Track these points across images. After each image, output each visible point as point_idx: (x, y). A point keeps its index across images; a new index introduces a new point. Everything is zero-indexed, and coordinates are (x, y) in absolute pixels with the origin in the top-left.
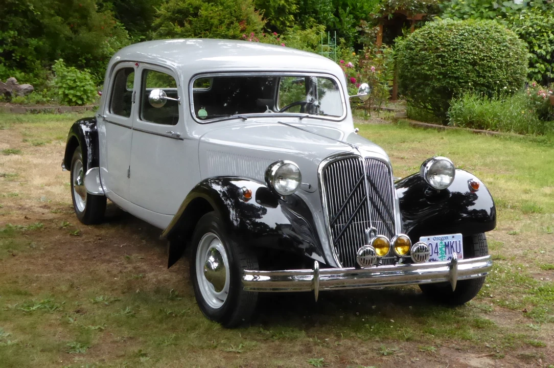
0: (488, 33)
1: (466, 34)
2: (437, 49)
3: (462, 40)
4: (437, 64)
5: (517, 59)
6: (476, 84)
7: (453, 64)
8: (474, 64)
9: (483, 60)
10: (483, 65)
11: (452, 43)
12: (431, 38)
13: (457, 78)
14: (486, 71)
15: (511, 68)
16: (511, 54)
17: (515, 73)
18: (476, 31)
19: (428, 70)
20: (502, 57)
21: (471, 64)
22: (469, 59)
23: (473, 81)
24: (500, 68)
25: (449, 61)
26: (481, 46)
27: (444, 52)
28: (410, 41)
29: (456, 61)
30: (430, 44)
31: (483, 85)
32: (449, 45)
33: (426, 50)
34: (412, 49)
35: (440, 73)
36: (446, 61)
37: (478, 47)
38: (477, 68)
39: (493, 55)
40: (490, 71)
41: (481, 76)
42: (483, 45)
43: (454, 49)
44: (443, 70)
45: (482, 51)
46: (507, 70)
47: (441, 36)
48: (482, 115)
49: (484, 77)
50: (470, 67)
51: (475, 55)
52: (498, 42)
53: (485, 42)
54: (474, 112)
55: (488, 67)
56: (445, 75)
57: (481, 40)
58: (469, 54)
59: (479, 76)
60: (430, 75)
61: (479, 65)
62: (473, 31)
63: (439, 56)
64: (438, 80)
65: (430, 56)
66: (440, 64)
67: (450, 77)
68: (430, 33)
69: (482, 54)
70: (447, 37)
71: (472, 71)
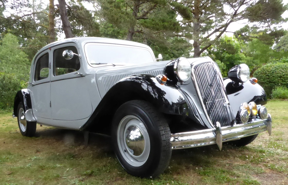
0: (286, 66)
1: (277, 67)
2: (266, 73)
3: (275, 69)
4: (266, 78)
6: (281, 84)
7: (272, 78)
8: (281, 77)
9: (284, 75)
10: (284, 77)
11: (272, 71)
12: (264, 70)
13: (274, 83)
14: (285, 79)
18: (281, 66)
19: (263, 81)
21: (279, 77)
22: (278, 76)
23: (280, 83)
25: (271, 77)
26: (283, 71)
27: (269, 74)
28: (256, 72)
29: (274, 77)
30: (263, 72)
31: (285, 84)
32: (270, 71)
33: (262, 74)
34: (257, 74)
35: (268, 81)
36: (270, 77)
37: (282, 71)
38: (282, 78)
41: (284, 81)
42: (284, 70)
43: (272, 73)
44: (268, 80)
45: (283, 72)
47: (267, 69)
48: (284, 94)
49: (285, 82)
50: (279, 78)
51: (281, 74)
53: (284, 69)
54: (281, 93)
55: (286, 78)
56: (270, 82)
57: (283, 69)
58: (278, 74)
59: (283, 81)
60: (264, 82)
61: (283, 77)
62: (280, 66)
63: (267, 75)
64: (267, 84)
65: (263, 76)
66: (268, 78)
67: (271, 83)
68: (263, 68)
69: (284, 74)
70: (270, 69)
71: (280, 80)
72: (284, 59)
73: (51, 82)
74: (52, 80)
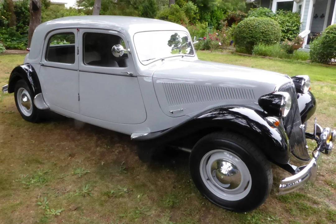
0: (268, 22)
1: (260, 22)
2: (249, 27)
3: (259, 24)
4: (249, 33)
5: (278, 31)
6: (263, 40)
7: (255, 33)
8: (263, 33)
9: (266, 31)
10: (266, 33)
11: (255, 26)
12: (247, 24)
13: (256, 38)
14: (267, 36)
15: (276, 35)
16: (276, 29)
17: (277, 36)
18: (264, 21)
19: (246, 35)
20: (273, 30)
21: (262, 33)
22: (261, 31)
23: (262, 39)
24: (272, 34)
25: (254, 32)
26: (265, 26)
27: (252, 28)
28: (239, 25)
29: (256, 32)
30: (247, 26)
31: (265, 40)
32: (254, 26)
33: (244, 28)
34: (240, 28)
35: (250, 36)
36: (252, 32)
37: (264, 27)
38: (264, 34)
39: (270, 30)
40: (268, 36)
41: (265, 37)
42: (266, 26)
43: (255, 28)
44: (251, 35)
45: (266, 28)
46: (274, 35)
47: (251, 23)
48: (265, 51)
49: (266, 38)
50: (261, 34)
51: (263, 30)
52: (272, 25)
53: (267, 25)
54: (262, 50)
55: (268, 34)
56: (252, 37)
57: (265, 24)
58: (261, 29)
59: (264, 37)
60: (246, 37)
61: (264, 33)
62: (262, 21)
63: (250, 30)
64: (249, 39)
65: (247, 30)
66: (250, 33)
67: (254, 38)
68: (247, 22)
69: (266, 29)
70: (253, 23)
71: (262, 36)
72: (261, 9)
73: (79, 71)
74: (80, 69)
